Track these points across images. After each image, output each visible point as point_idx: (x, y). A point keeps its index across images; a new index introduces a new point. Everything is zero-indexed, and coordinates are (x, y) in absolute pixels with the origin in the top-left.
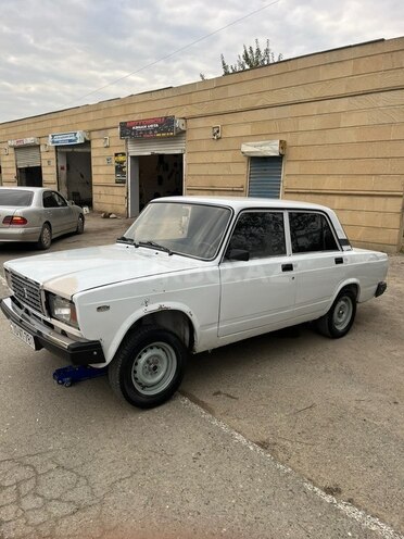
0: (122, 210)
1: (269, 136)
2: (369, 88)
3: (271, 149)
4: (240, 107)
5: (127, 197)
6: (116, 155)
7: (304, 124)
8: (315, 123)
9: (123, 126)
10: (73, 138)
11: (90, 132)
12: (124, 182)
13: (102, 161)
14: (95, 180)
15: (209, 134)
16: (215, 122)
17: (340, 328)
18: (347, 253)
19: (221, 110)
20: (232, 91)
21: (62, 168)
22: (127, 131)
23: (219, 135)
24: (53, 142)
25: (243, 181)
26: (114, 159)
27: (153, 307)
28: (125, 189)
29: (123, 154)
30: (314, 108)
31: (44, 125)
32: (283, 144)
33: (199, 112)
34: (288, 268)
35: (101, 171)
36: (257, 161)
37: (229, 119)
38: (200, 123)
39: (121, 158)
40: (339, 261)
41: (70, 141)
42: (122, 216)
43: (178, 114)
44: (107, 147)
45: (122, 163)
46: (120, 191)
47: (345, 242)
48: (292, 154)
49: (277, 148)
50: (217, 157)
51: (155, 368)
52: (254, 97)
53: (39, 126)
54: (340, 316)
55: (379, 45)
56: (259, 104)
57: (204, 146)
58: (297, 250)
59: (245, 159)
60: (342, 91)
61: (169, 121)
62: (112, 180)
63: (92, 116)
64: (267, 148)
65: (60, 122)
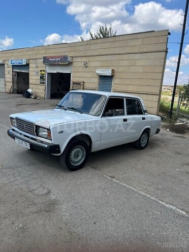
0: (43, 95)
1: (107, 67)
2: (148, 50)
3: (108, 73)
4: (96, 54)
5: (45, 90)
6: (41, 71)
7: (122, 63)
8: (126, 63)
9: (45, 58)
10: (21, 62)
11: (29, 60)
12: (44, 83)
13: (34, 73)
14: (30, 81)
15: (82, 64)
16: (85, 59)
17: (143, 146)
18: (146, 116)
19: (88, 54)
20: (93, 47)
21: (15, 75)
22: (46, 60)
23: (87, 65)
24: (11, 63)
25: (96, 86)
26: (40, 73)
27: (78, 133)
28: (44, 86)
29: (44, 71)
30: (126, 57)
31: (7, 55)
32: (113, 71)
33: (79, 55)
34: (125, 120)
35: (34, 77)
36: (102, 78)
37: (91, 58)
38: (79, 59)
39: (43, 73)
40: (144, 119)
41: (19, 63)
42: (42, 98)
43: (69, 55)
44: (37, 67)
45: (43, 74)
46: (42, 87)
47: (146, 111)
48: (116, 75)
49: (111, 72)
50: (85, 75)
51: (78, 155)
52: (102, 50)
53: (4, 55)
54: (143, 141)
55: (152, 33)
56: (104, 53)
57: (80, 70)
58: (129, 113)
59: (97, 76)
60: (137, 51)
61: (65, 58)
62: (39, 82)
63: (30, 53)
64: (107, 72)
65: (15, 54)
